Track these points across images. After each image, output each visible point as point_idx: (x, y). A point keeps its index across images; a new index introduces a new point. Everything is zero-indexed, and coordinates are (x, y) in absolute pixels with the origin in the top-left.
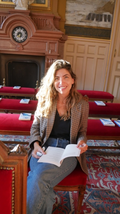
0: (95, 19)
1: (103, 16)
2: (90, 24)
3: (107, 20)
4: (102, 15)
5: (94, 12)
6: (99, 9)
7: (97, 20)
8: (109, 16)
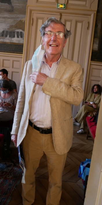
0: (8, 36)
1: (16, 32)
2: (4, 40)
3: (20, 37)
4: (14, 32)
5: (7, 30)
6: (11, 27)
7: (10, 36)
8: (21, 33)
